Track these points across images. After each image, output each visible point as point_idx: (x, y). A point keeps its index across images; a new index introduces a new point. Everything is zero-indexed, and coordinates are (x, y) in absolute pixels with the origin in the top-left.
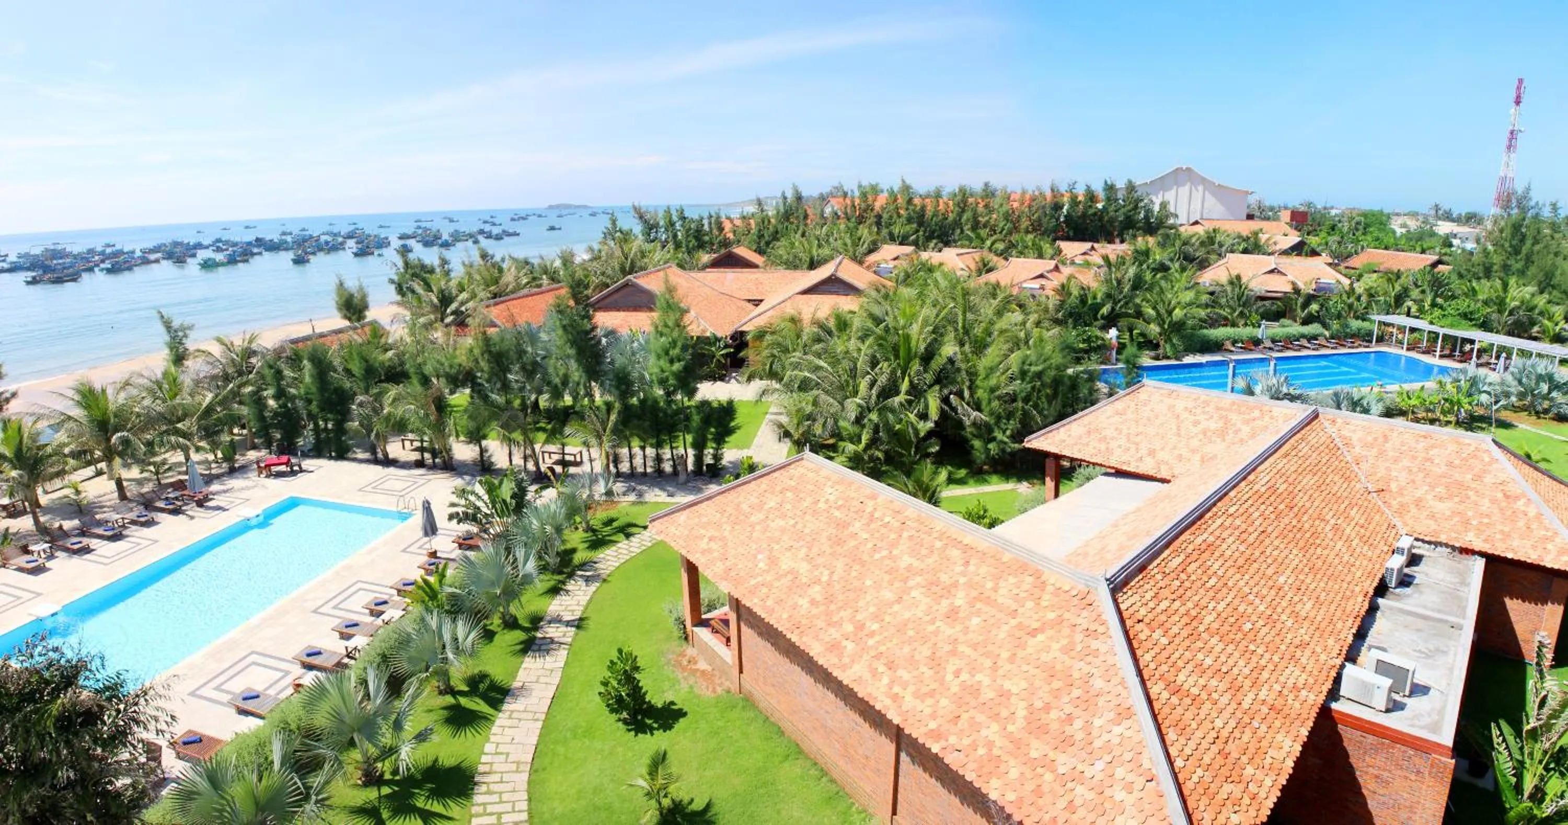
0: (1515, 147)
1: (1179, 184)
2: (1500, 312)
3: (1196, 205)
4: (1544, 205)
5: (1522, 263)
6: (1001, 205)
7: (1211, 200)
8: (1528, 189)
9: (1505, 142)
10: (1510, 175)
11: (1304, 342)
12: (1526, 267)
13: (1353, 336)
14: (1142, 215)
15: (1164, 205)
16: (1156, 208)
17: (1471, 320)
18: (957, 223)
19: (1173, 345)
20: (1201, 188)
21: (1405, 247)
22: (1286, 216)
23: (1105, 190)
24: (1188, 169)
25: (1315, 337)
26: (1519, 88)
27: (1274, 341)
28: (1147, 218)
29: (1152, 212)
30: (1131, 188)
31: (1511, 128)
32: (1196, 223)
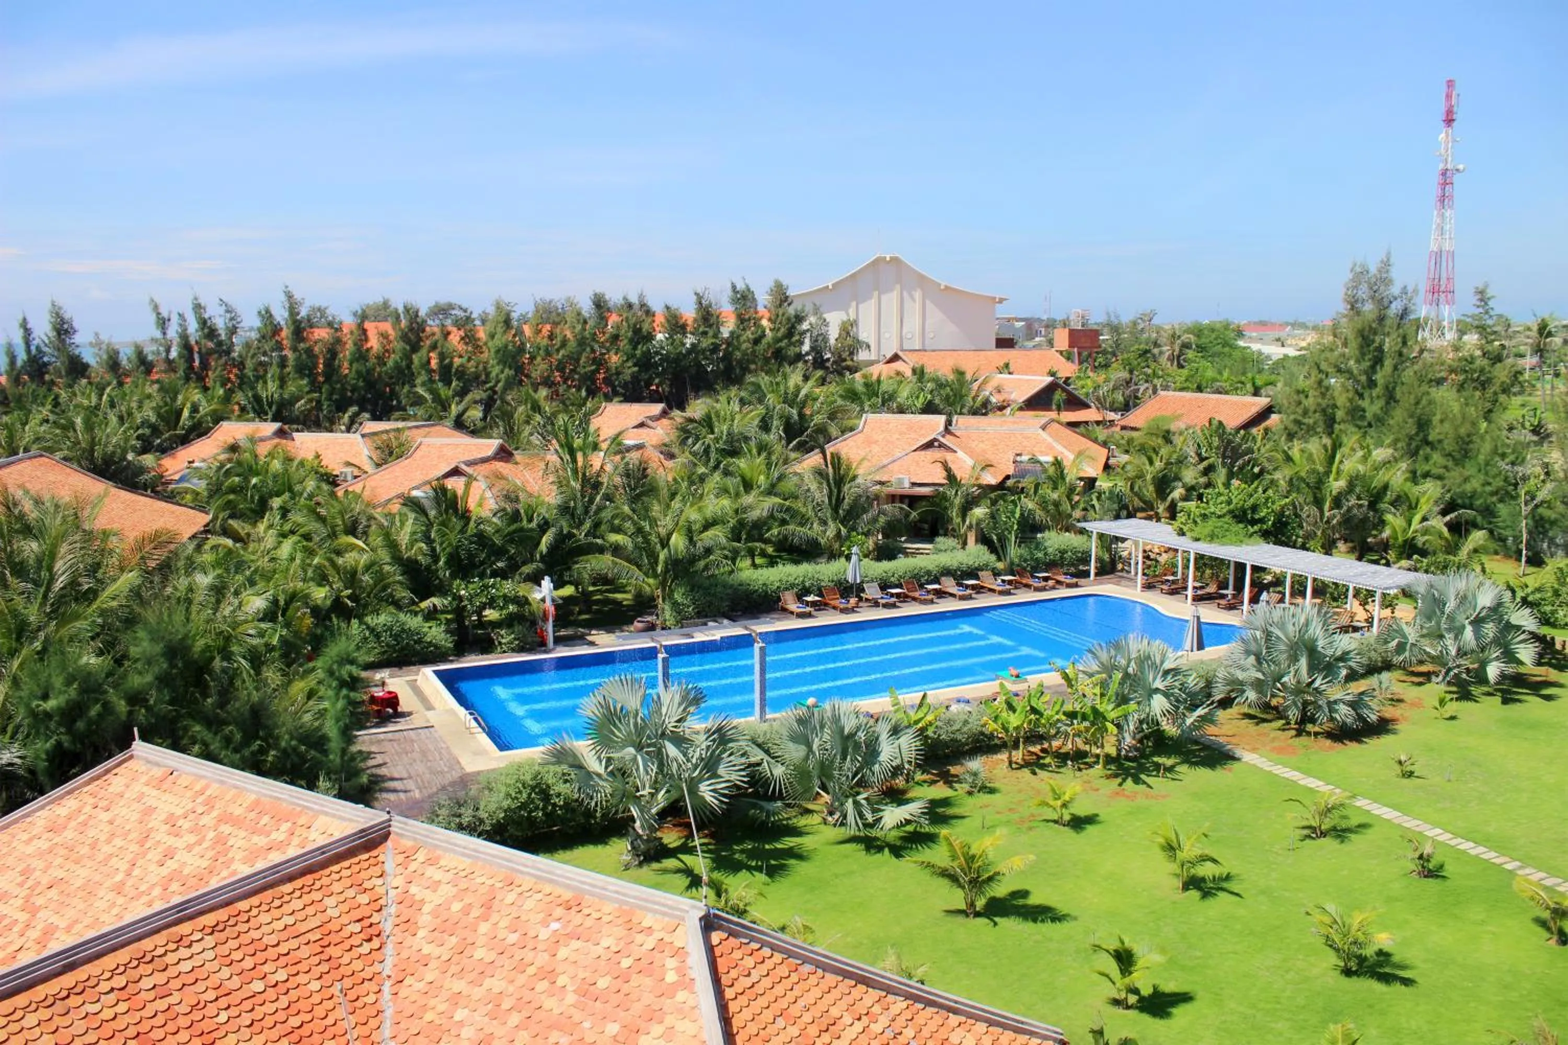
0: (1451, 197)
1: (881, 288)
2: (1318, 502)
3: (913, 324)
4: (1416, 291)
5: (1381, 403)
6: (492, 336)
7: (935, 316)
8: (1386, 264)
9: (1435, 191)
10: (1447, 246)
11: (949, 584)
12: (1386, 410)
13: (1051, 565)
14: (806, 347)
15: (847, 329)
16: (833, 334)
17: (1253, 522)
18: (405, 374)
19: (675, 605)
20: (918, 294)
21: (1226, 385)
22: (1062, 339)
23: (735, 301)
24: (895, 260)
25: (972, 573)
26: (1449, 97)
27: (884, 586)
28: (816, 349)
29: (826, 340)
30: (781, 297)
31: (1441, 166)
32: (895, 358)
